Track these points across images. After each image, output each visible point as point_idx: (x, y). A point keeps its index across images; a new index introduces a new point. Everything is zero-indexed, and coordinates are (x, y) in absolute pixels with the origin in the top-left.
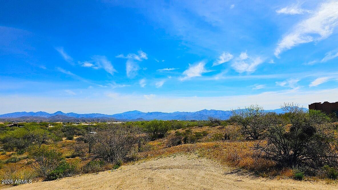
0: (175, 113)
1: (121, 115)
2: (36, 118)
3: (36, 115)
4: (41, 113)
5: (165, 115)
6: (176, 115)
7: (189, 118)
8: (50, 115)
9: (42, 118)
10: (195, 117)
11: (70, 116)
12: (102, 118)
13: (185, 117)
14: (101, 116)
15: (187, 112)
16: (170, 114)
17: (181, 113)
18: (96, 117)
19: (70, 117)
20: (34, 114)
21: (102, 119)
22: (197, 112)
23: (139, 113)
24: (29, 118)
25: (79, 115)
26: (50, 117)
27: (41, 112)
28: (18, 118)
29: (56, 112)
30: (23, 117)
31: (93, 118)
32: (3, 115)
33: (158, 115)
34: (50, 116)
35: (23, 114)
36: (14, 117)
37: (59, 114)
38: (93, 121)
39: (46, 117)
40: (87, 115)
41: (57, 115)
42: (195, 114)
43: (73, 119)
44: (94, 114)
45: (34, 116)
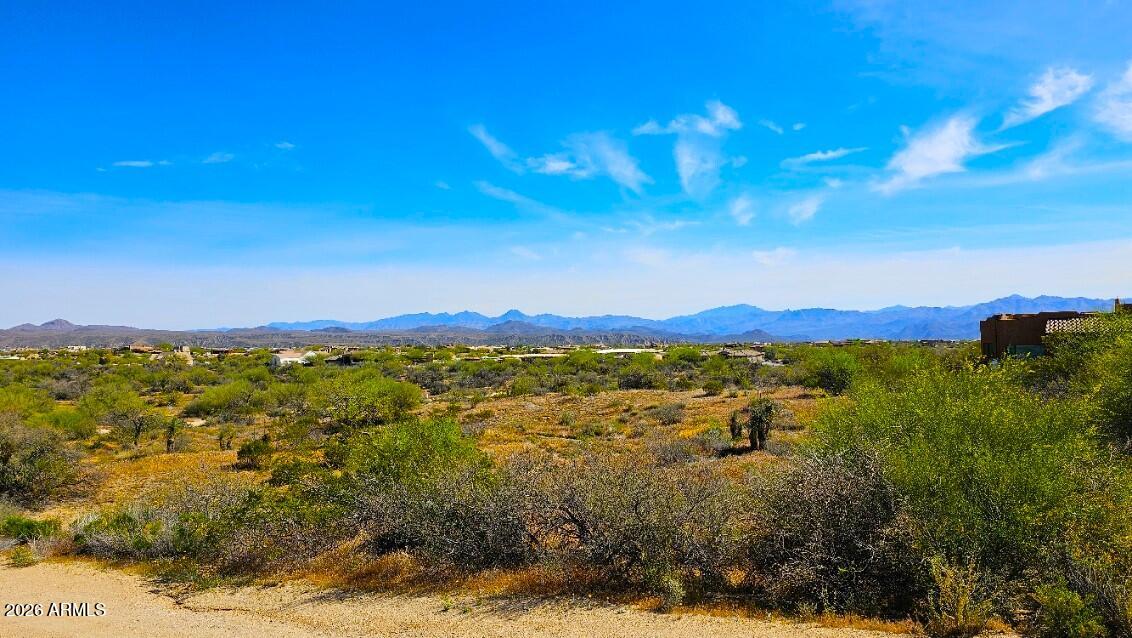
0: (885, 312)
1: (691, 320)
2: (453, 329)
4: (467, 315)
6: (889, 321)
8: (492, 320)
9: (469, 329)
11: (543, 324)
13: (925, 328)
14: (631, 324)
15: (937, 310)
18: (617, 326)
19: (544, 326)
20: (451, 318)
21: (631, 333)
24: (434, 329)
25: (568, 321)
28: (410, 331)
29: (506, 314)
30: (423, 329)
32: (377, 324)
34: (491, 325)
35: (422, 319)
36: (404, 327)
37: (512, 320)
38: (603, 337)
39: (480, 326)
40: (591, 320)
41: (508, 322)
43: (550, 332)
44: (609, 317)
45: (452, 324)
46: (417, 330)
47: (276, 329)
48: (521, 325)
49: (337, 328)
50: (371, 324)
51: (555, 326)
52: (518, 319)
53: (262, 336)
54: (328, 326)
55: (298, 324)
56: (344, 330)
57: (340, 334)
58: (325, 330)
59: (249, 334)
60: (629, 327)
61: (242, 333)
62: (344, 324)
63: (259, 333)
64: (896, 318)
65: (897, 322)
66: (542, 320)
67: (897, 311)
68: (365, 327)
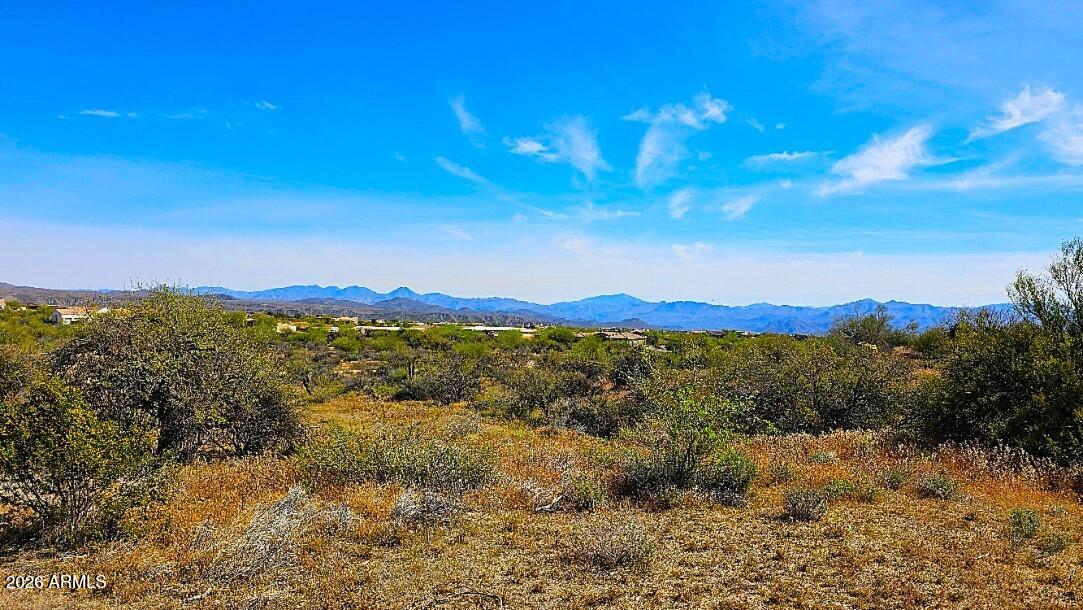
0: (753, 308)
1: (574, 307)
2: (341, 302)
4: (355, 290)
5: (719, 314)
6: (755, 317)
7: (802, 327)
8: (381, 296)
9: (357, 303)
11: (430, 302)
12: (519, 312)
13: (787, 324)
15: (799, 309)
16: (737, 310)
17: (776, 307)
18: (504, 308)
19: (432, 304)
20: (339, 292)
21: (516, 316)
22: (835, 308)
23: (634, 303)
24: (322, 303)
25: (457, 301)
26: (377, 303)
27: (356, 287)
28: (297, 302)
29: (396, 291)
30: (308, 301)
31: (493, 310)
32: (265, 294)
34: (379, 301)
35: (310, 292)
36: (291, 298)
37: (401, 297)
38: (488, 318)
39: (369, 301)
40: (478, 301)
41: (396, 299)
43: (437, 311)
45: (340, 298)
46: (304, 301)
48: (409, 301)
49: (222, 295)
50: (259, 294)
51: (442, 305)
52: (407, 296)
54: (214, 293)
56: (229, 298)
57: (224, 301)
60: (515, 309)
62: (231, 292)
64: (762, 314)
65: (762, 318)
66: (431, 299)
67: (762, 307)
68: (252, 296)
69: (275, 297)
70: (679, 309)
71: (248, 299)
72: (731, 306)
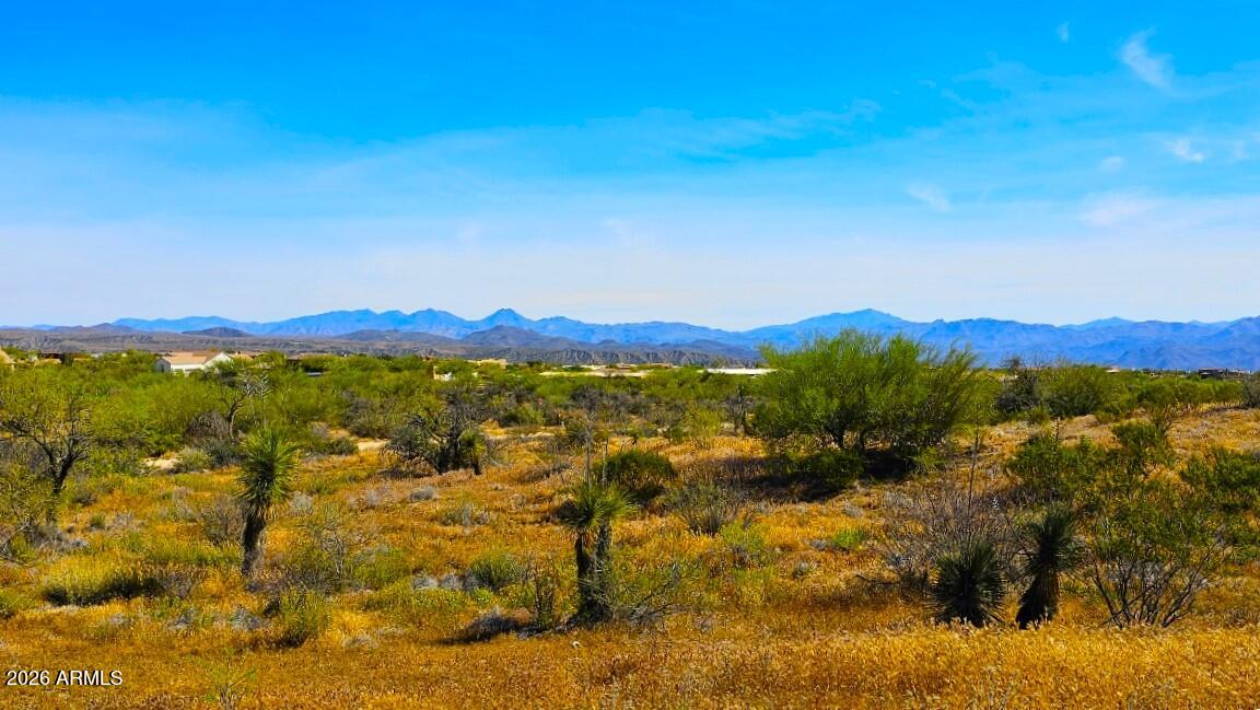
0: (1094, 329)
1: (789, 332)
2: (411, 336)
3: (410, 327)
4: (431, 315)
5: (1037, 339)
6: (1100, 342)
7: (1185, 359)
8: (471, 325)
9: (436, 338)
10: (1226, 353)
11: (552, 332)
12: (696, 344)
13: (1158, 353)
14: (691, 337)
15: (1177, 326)
16: (1066, 331)
17: (1137, 325)
18: (671, 338)
19: (555, 335)
20: (406, 320)
21: (695, 351)
22: (1239, 324)
23: (889, 324)
24: (381, 337)
25: (592, 329)
26: (468, 337)
27: (430, 310)
28: (341, 337)
29: (495, 315)
30: (361, 336)
31: (654, 342)
32: (286, 324)
33: (992, 338)
34: (470, 332)
35: (359, 321)
36: (330, 332)
37: (504, 324)
38: (651, 356)
39: (451, 334)
40: (627, 329)
41: (498, 328)
42: (1225, 332)
43: (565, 345)
44: (658, 326)
45: (405, 328)
46: (353, 336)
47: (127, 328)
48: (518, 331)
49: (225, 329)
50: (279, 326)
51: (572, 337)
52: (512, 323)
53: (106, 339)
54: (212, 326)
55: (160, 322)
56: (236, 333)
57: (231, 339)
58: (206, 332)
59: (86, 335)
60: (689, 340)
61: (76, 334)
62: (236, 324)
63: (100, 332)
64: (1111, 338)
65: (1112, 344)
66: (551, 327)
67: (1114, 326)
68: (268, 330)
69: (303, 331)
70: (968, 333)
71: (261, 334)
72: (1057, 324)
